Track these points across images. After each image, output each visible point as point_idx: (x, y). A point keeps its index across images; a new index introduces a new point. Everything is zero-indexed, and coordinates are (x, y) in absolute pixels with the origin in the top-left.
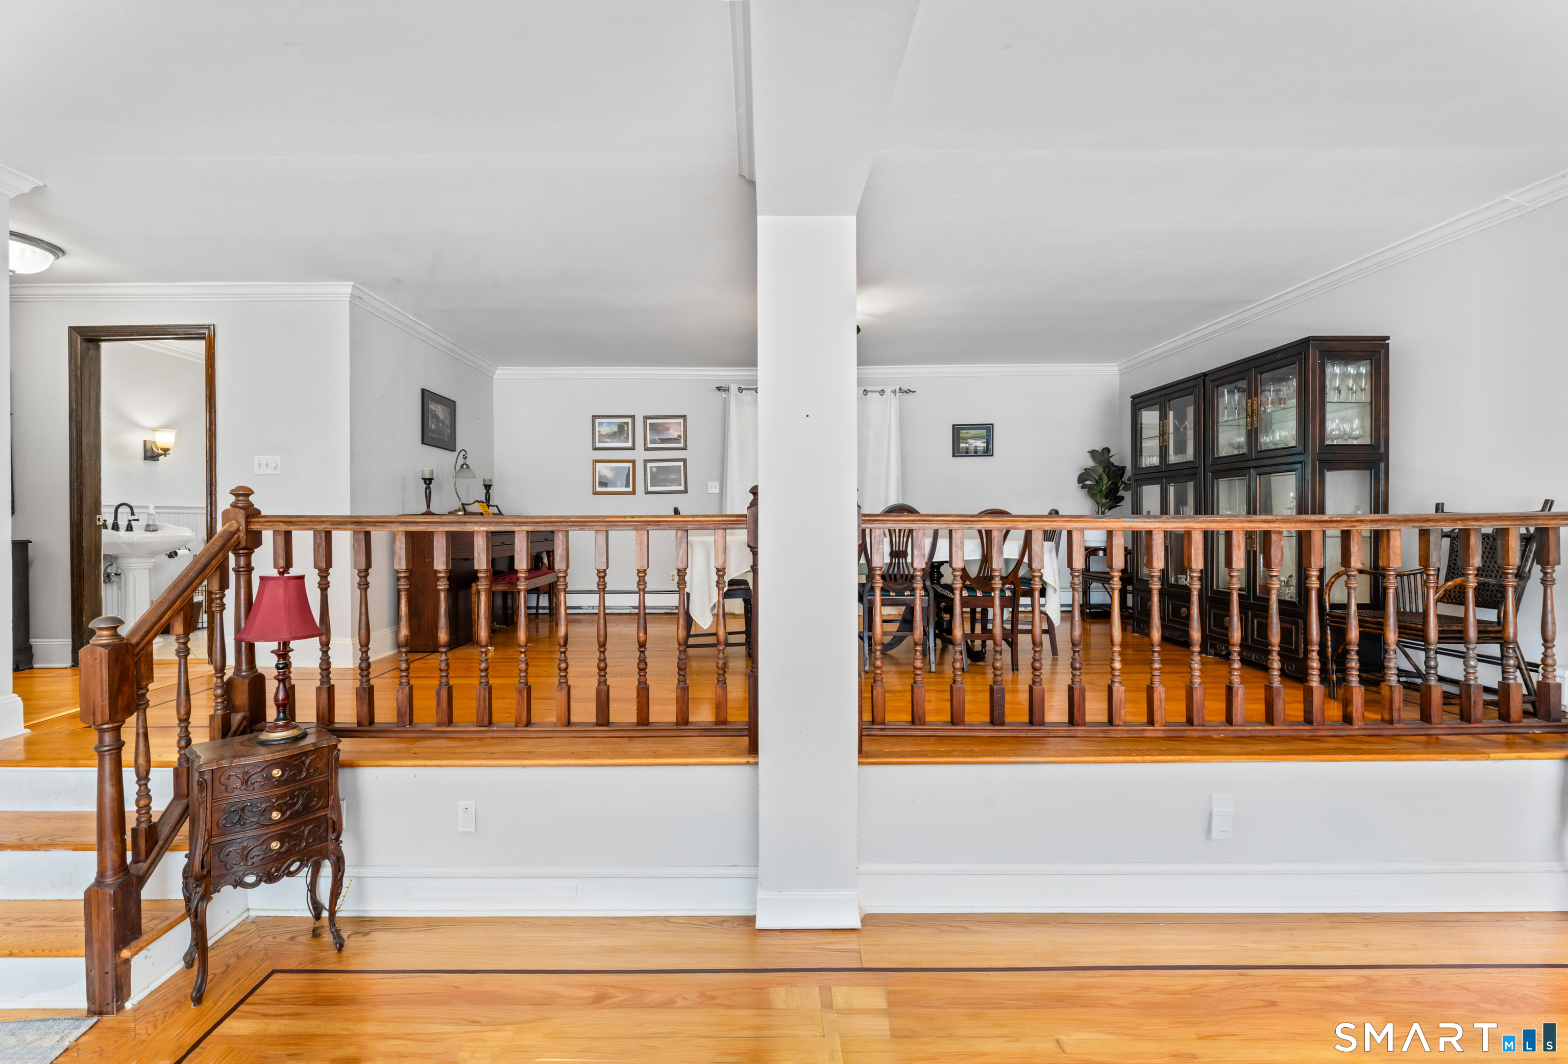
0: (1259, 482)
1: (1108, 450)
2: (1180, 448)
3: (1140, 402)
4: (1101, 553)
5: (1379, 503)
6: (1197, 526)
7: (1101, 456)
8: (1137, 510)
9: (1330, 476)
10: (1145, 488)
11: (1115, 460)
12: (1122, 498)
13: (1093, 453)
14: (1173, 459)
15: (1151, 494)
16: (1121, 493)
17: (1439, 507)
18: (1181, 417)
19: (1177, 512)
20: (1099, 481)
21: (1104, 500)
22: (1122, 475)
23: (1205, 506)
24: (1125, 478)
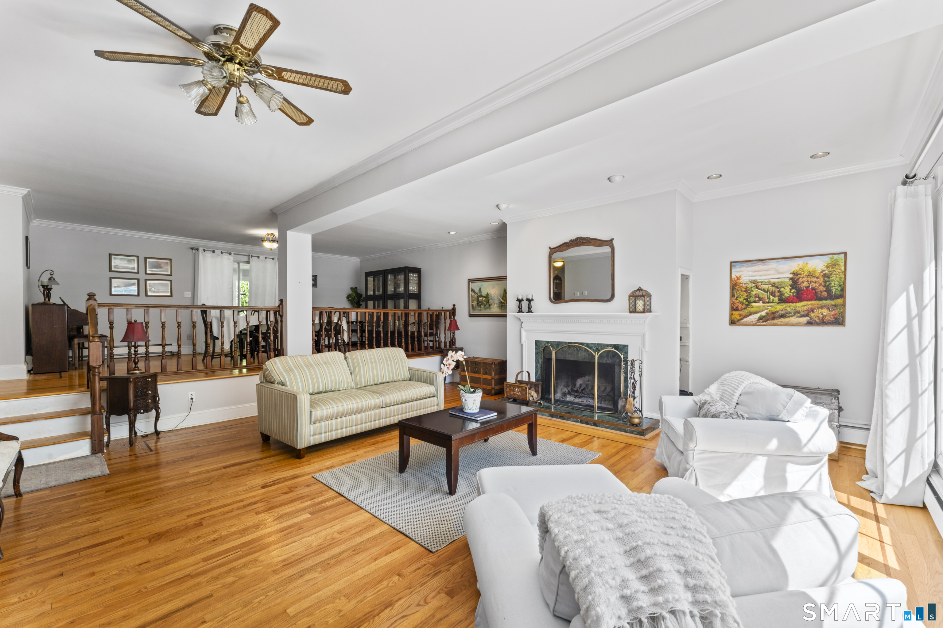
0: (397, 301)
1: (356, 288)
2: (378, 291)
3: (368, 274)
4: (355, 323)
5: (419, 307)
6: (382, 311)
7: (354, 289)
8: (366, 307)
9: (410, 301)
10: (369, 302)
11: (359, 291)
12: (361, 305)
13: (352, 288)
14: (377, 293)
15: (371, 303)
16: (361, 303)
17: (429, 308)
18: (378, 280)
19: (378, 308)
20: (354, 299)
21: (356, 305)
22: (361, 297)
23: (385, 307)
24: (362, 298)
